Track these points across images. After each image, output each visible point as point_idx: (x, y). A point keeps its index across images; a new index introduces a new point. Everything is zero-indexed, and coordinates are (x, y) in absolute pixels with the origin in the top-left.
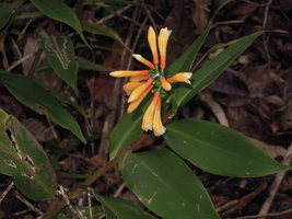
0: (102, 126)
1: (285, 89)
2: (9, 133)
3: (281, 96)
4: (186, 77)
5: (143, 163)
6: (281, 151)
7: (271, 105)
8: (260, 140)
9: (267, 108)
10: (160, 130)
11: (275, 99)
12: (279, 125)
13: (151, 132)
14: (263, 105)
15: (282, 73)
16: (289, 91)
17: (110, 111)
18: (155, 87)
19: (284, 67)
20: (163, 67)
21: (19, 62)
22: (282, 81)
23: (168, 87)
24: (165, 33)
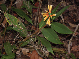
0: (34, 19)
1: (77, 11)
2: (18, 23)
3: (76, 13)
4: (55, 15)
5: (46, 31)
6: (76, 26)
7: (74, 15)
8: (71, 23)
9: (73, 16)
10: (50, 24)
11: (75, 13)
12: (76, 20)
13: (48, 25)
14: (72, 15)
15: (77, 7)
16: (78, 11)
17: (36, 15)
18: (49, 16)
19: (77, 6)
20: (51, 12)
21: (15, 4)
22: (77, 9)
23: (52, 17)
24: (51, 6)
